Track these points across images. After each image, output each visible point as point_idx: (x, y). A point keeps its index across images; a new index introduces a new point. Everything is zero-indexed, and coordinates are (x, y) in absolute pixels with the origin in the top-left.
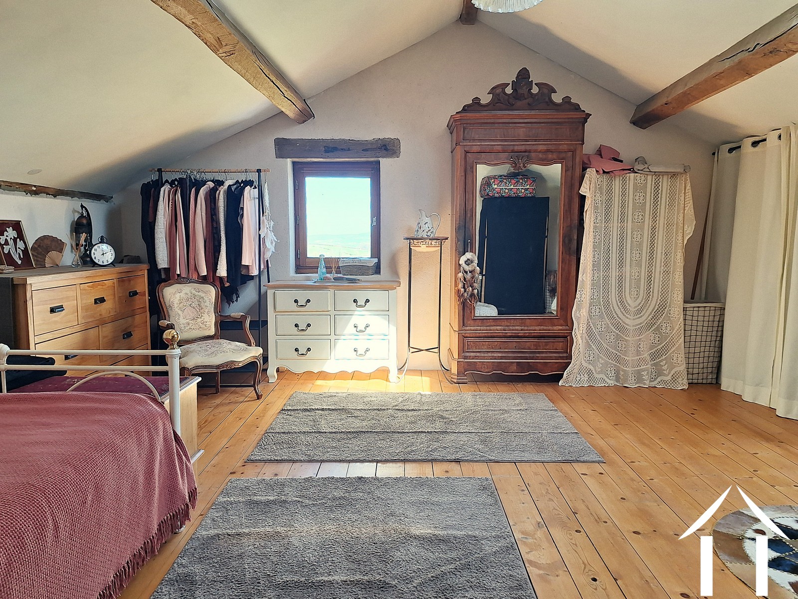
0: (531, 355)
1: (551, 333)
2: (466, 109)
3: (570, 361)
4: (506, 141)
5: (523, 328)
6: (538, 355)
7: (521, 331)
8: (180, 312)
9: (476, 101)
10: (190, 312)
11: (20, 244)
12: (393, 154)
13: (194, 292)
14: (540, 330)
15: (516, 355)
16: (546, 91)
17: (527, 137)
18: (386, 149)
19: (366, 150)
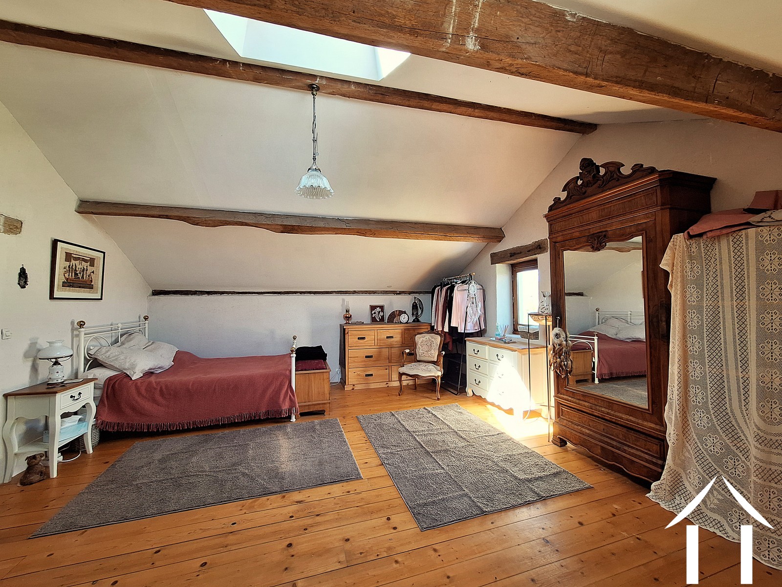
0: (619, 445)
1: (639, 428)
2: (551, 209)
3: (660, 470)
4: (582, 226)
5: (610, 411)
6: (626, 448)
7: (607, 414)
8: (420, 347)
9: (557, 200)
10: (426, 348)
11: (381, 314)
12: (544, 250)
13: (430, 338)
14: (627, 420)
15: (602, 438)
16: (612, 169)
17: (600, 218)
18: (540, 248)
19: (529, 251)
